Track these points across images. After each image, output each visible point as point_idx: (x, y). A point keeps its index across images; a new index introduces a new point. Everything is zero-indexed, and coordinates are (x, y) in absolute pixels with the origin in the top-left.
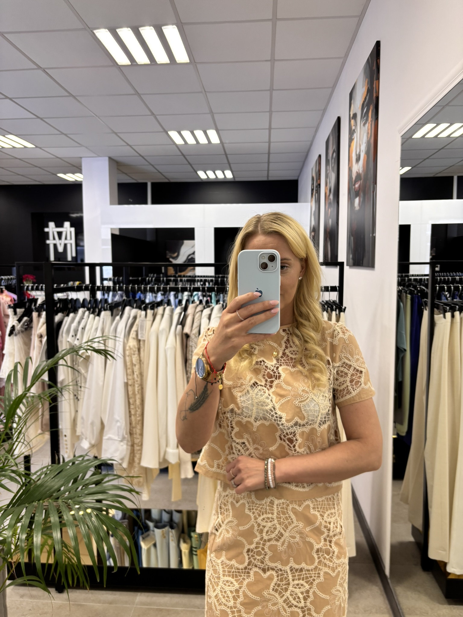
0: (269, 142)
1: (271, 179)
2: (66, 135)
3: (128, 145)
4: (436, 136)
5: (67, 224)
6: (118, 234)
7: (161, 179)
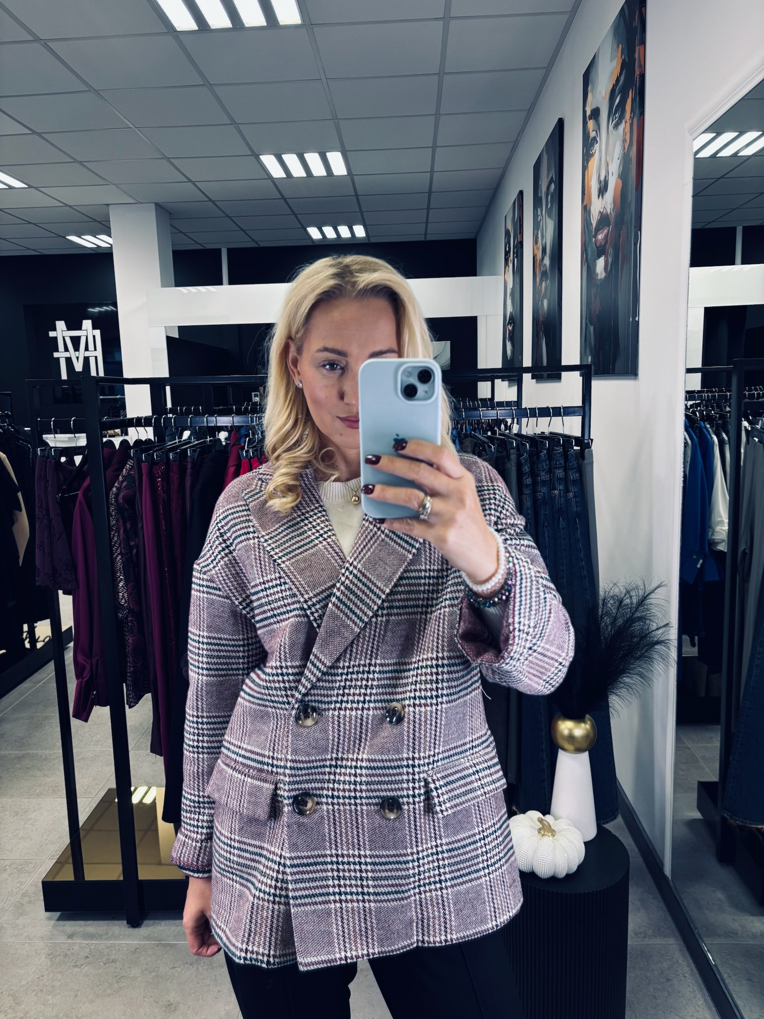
0: (432, 171)
1: (429, 238)
2: (81, 163)
3: (190, 181)
4: (714, 156)
5: (87, 324)
6: (177, 337)
7: (242, 242)
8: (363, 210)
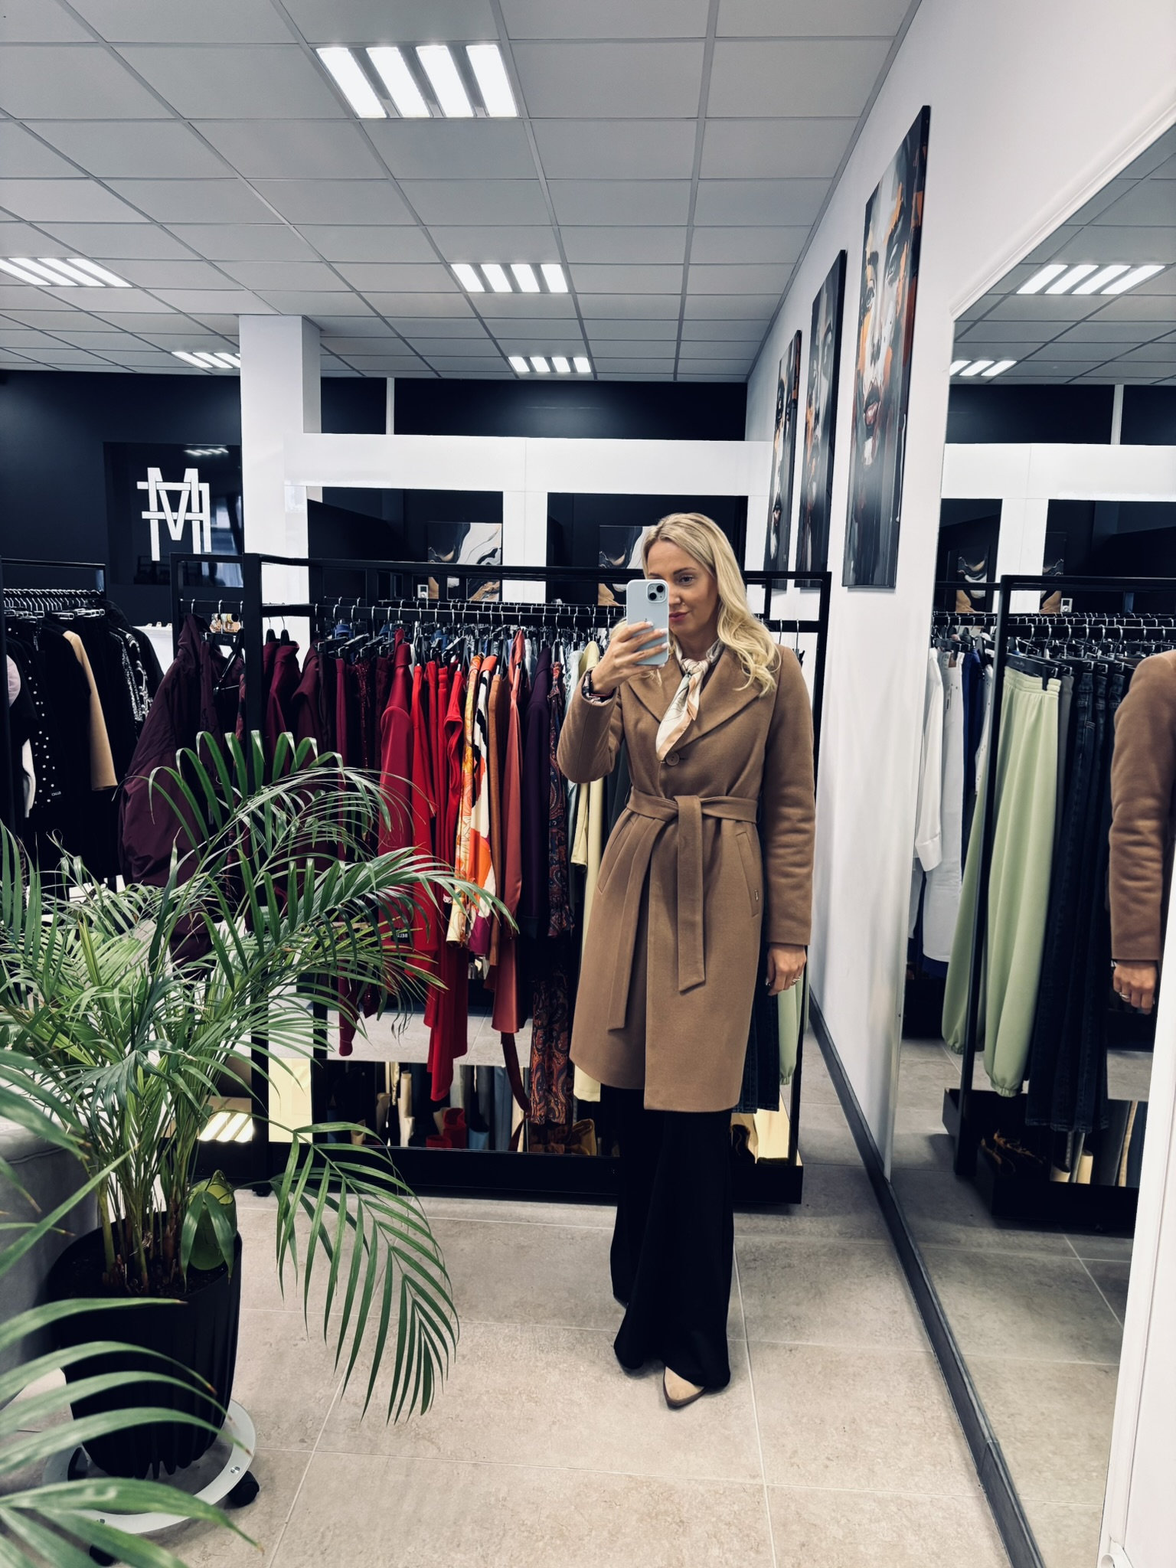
0: (683, 295)
1: (680, 379)
2: (210, 262)
3: (354, 290)
4: (1069, 293)
5: (191, 474)
6: (321, 501)
7: (418, 371)
8: (589, 337)
